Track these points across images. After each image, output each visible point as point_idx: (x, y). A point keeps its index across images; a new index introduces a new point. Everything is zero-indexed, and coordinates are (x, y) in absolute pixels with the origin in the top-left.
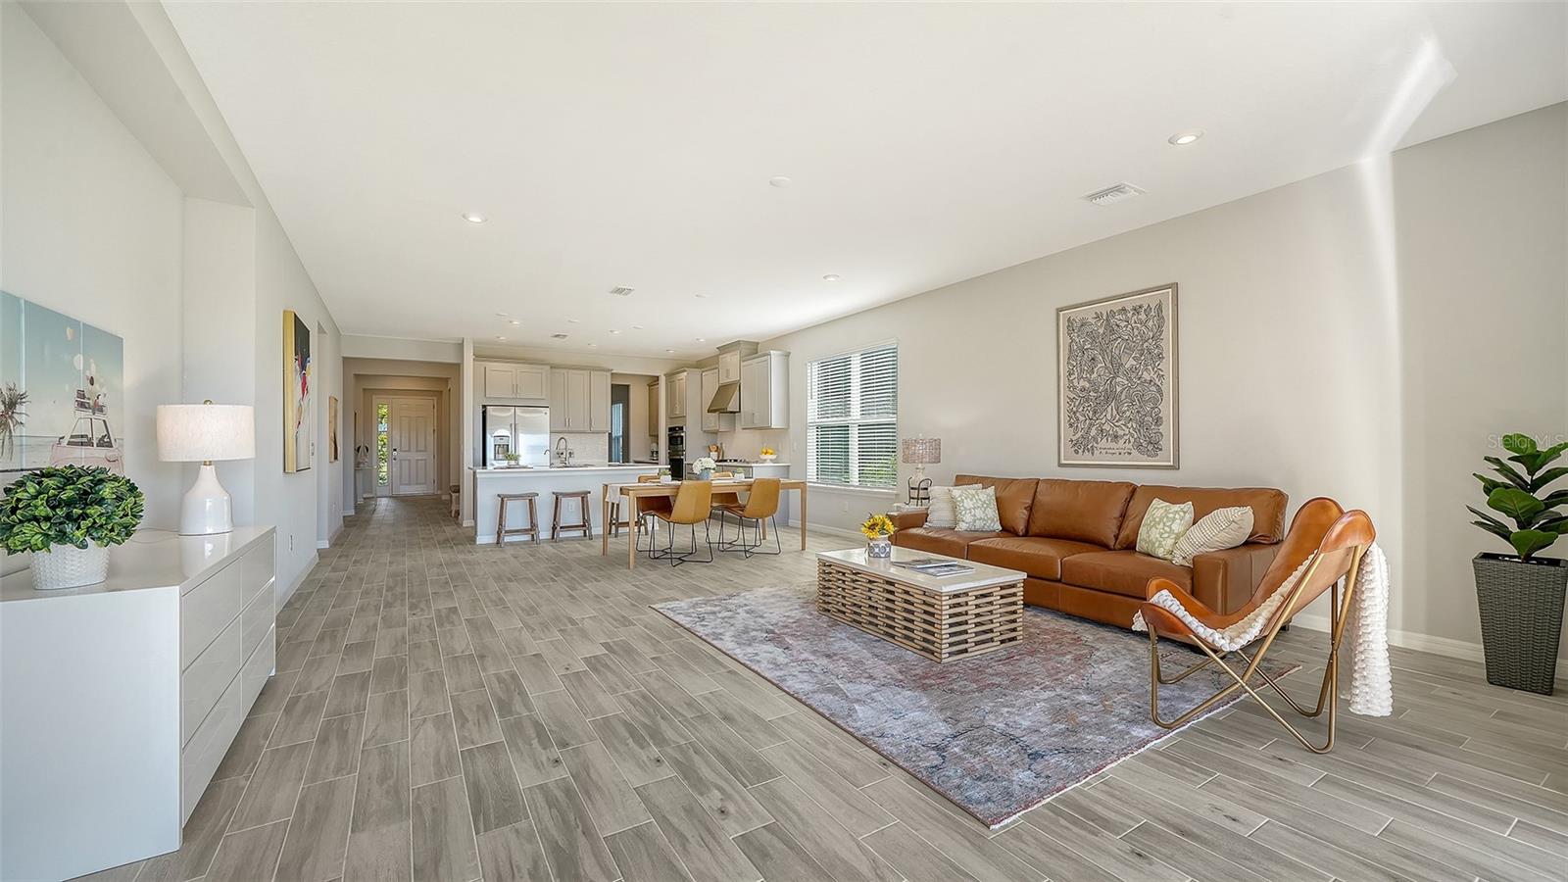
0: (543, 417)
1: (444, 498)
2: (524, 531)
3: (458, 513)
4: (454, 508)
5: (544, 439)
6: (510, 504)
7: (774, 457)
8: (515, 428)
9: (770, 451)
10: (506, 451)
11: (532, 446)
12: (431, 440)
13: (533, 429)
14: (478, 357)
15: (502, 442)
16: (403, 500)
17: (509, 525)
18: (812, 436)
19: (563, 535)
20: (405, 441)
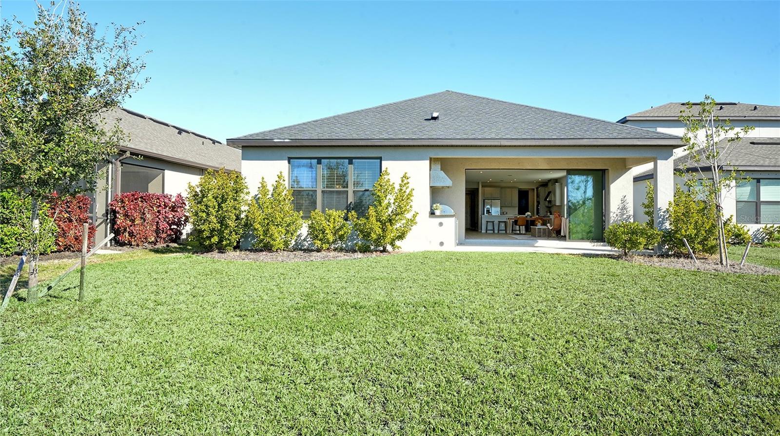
0: (498, 202)
2: (491, 230)
5: (499, 209)
6: (489, 223)
8: (491, 206)
10: (488, 212)
11: (495, 211)
13: (496, 207)
14: (482, 186)
15: (488, 209)
17: (488, 229)
19: (500, 232)
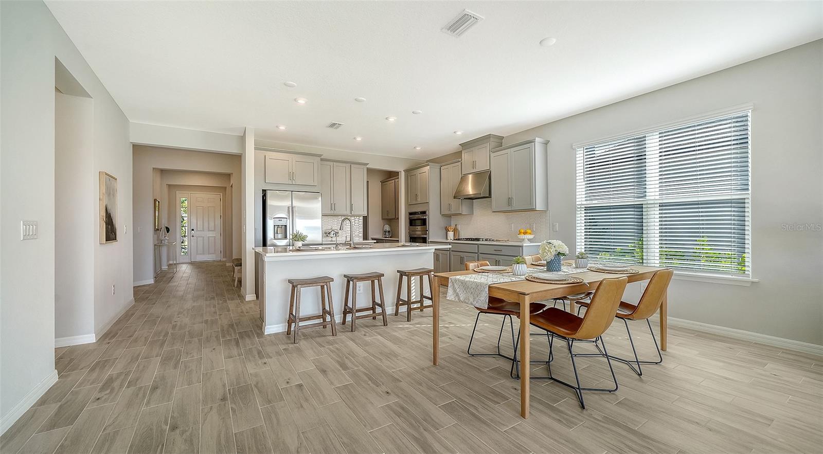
0: (316, 201)
1: (228, 264)
3: (240, 281)
4: (236, 276)
7: (531, 237)
8: (291, 210)
9: (529, 231)
12: (219, 222)
15: (280, 223)
16: (198, 266)
18: (581, 218)
20: (200, 223)
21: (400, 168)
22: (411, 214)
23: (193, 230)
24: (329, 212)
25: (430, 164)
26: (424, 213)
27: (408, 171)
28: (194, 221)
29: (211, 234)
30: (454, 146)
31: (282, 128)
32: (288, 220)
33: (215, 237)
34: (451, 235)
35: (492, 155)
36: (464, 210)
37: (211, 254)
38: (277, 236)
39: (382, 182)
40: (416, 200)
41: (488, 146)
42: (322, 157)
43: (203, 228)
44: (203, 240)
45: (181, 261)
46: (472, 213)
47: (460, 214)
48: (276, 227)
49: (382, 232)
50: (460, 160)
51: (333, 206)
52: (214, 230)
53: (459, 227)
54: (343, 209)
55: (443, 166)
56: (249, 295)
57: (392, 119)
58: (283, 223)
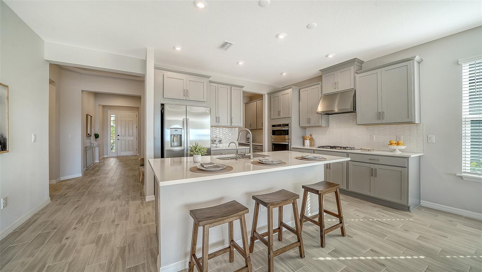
12: (135, 131)
15: (176, 133)
20: (123, 131)
21: (264, 92)
22: (273, 126)
23: (118, 135)
24: (215, 124)
25: (293, 87)
26: (287, 125)
27: (270, 94)
28: (119, 130)
29: (131, 138)
30: (314, 71)
31: (178, 49)
32: (183, 130)
33: (133, 140)
34: (307, 142)
35: (358, 76)
36: (323, 123)
37: (130, 151)
38: (174, 144)
39: (246, 104)
40: (279, 115)
41: (353, 69)
42: (210, 79)
43: (125, 134)
44: (125, 142)
45: (111, 156)
46: (328, 126)
47: (320, 126)
48: (172, 136)
49: (245, 138)
50: (320, 82)
51: (217, 119)
52: (133, 136)
53: (314, 137)
54: (224, 121)
55: (302, 89)
56: (148, 197)
57: (281, 37)
58: (178, 133)
